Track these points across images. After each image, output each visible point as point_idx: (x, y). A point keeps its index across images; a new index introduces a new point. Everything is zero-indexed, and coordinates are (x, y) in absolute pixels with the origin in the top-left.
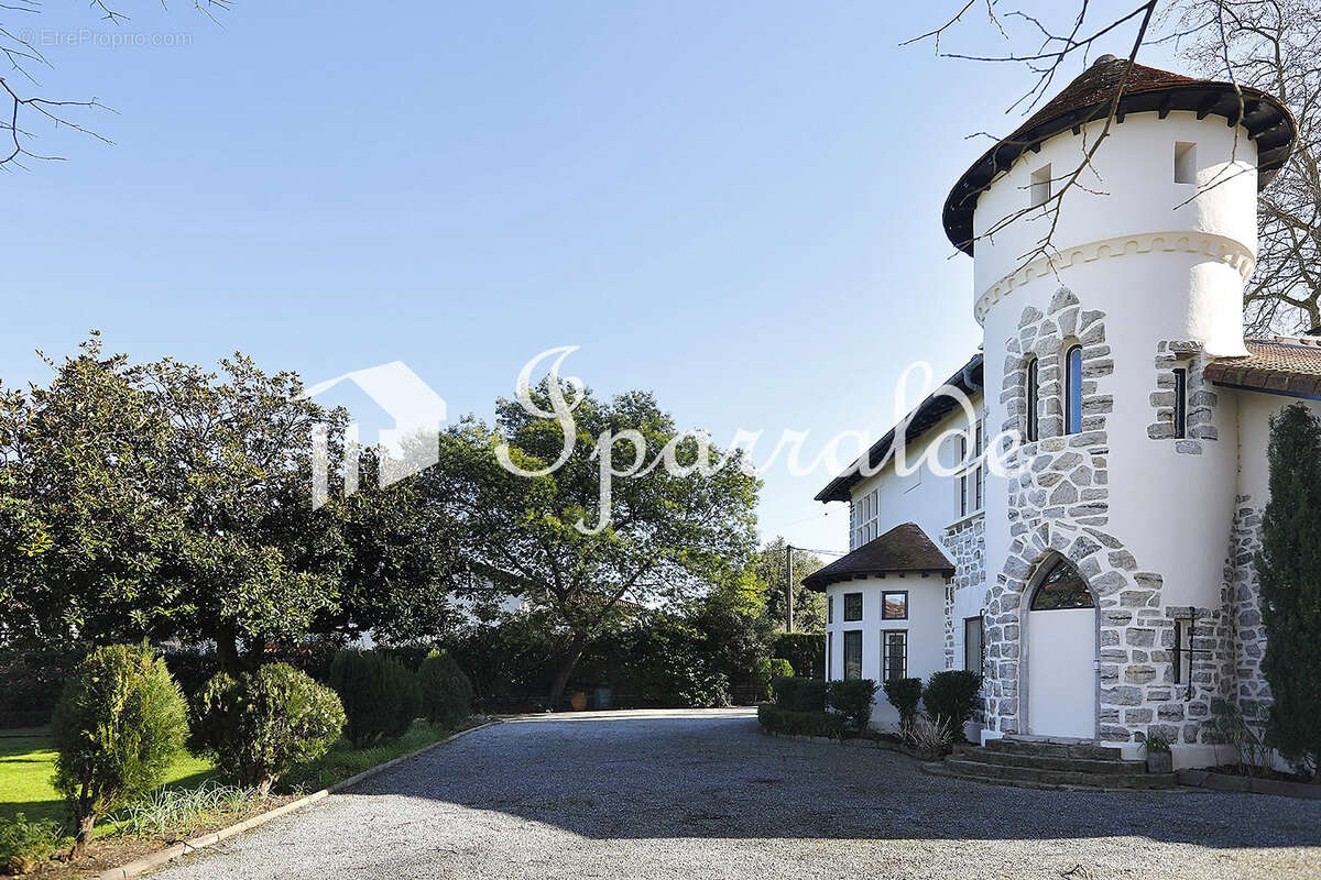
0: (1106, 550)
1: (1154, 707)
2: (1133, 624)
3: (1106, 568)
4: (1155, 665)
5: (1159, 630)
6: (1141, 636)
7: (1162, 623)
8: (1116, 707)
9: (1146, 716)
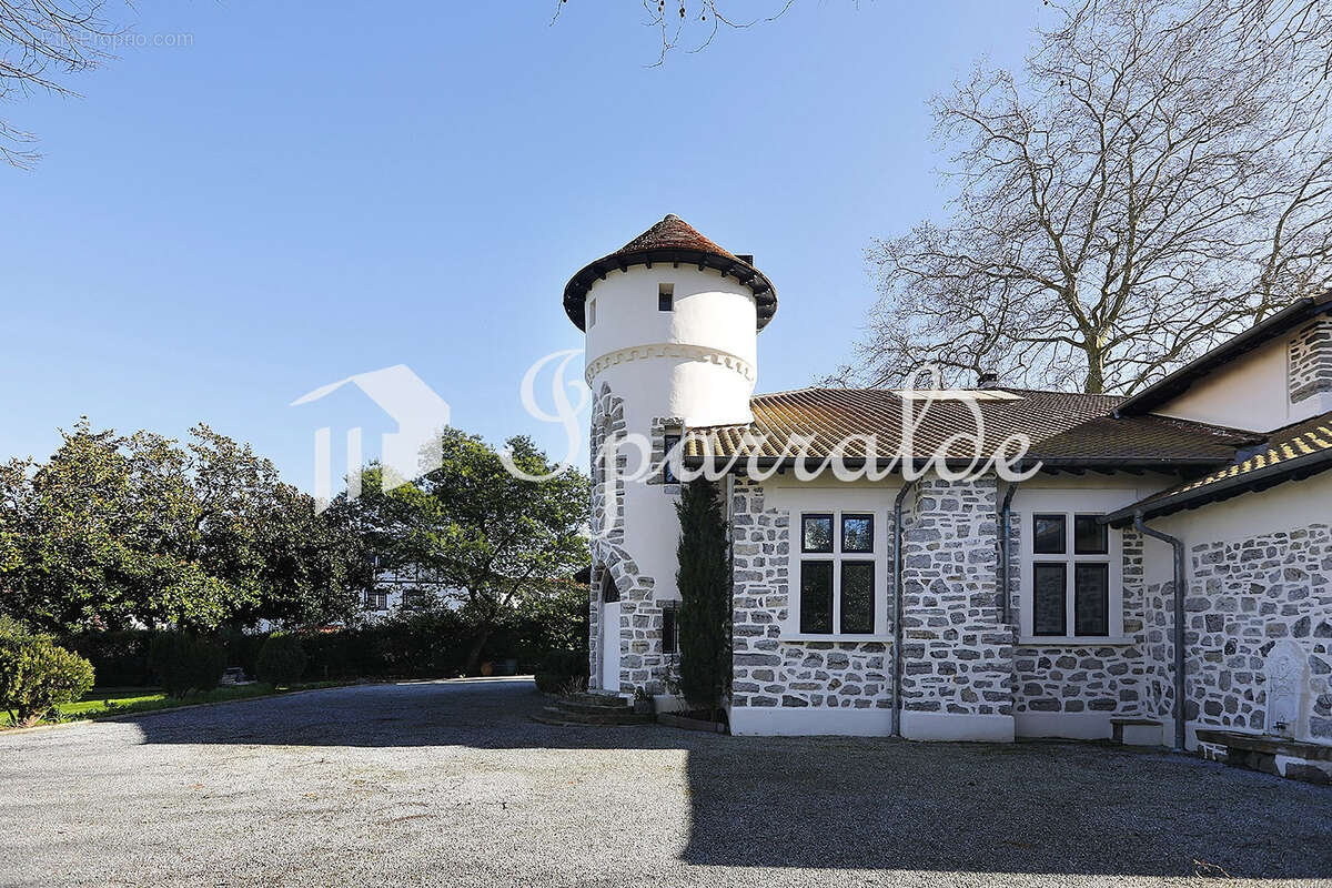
0: (623, 561)
1: (649, 669)
2: (637, 612)
3: (623, 573)
4: (648, 640)
5: (652, 617)
6: (641, 621)
7: (653, 611)
8: (628, 670)
9: (644, 675)
